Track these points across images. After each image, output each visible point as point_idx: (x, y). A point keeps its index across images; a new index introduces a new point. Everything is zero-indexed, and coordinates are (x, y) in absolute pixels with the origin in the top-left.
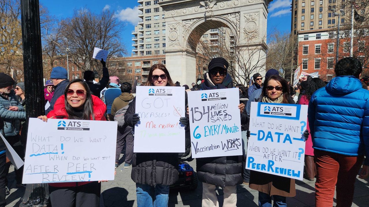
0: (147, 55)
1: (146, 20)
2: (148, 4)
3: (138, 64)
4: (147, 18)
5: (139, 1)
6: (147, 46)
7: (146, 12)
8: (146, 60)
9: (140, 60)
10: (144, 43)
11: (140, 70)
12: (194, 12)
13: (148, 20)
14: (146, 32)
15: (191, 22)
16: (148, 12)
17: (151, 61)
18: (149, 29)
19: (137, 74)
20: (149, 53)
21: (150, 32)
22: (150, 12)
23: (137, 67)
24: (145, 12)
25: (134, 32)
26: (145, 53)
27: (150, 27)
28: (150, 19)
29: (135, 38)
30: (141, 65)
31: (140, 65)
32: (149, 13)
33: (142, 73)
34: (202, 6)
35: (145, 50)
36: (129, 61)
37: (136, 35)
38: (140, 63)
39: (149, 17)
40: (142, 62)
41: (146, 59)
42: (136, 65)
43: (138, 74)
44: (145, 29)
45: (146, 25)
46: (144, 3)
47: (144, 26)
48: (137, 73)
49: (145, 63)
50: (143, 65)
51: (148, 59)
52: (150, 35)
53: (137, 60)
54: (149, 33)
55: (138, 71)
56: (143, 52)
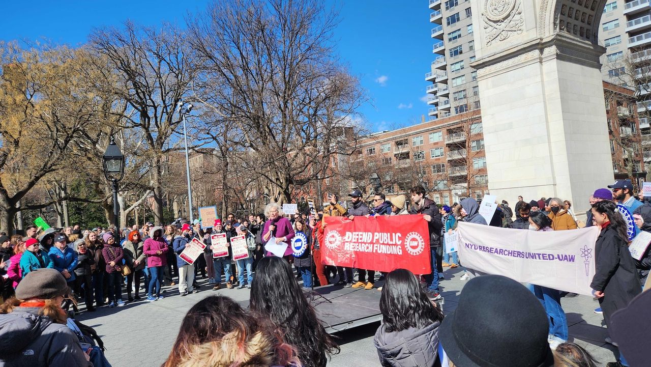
0: (458, 114)
1: (450, 40)
2: (452, 5)
3: (437, 137)
4: (451, 36)
5: (431, 6)
6: (457, 95)
7: (448, 24)
8: (453, 124)
9: (439, 128)
10: (451, 91)
11: (443, 150)
13: (455, 38)
14: (452, 65)
16: (453, 21)
17: (466, 125)
18: (459, 58)
19: (436, 160)
20: (462, 108)
21: (462, 64)
22: (458, 20)
23: (435, 144)
24: (446, 24)
25: (430, 75)
26: (453, 110)
27: (461, 53)
28: (460, 36)
30: (444, 139)
31: (441, 139)
32: (457, 23)
33: (446, 156)
35: (453, 104)
36: (417, 133)
38: (441, 134)
39: (455, 31)
40: (445, 130)
41: (452, 122)
42: (432, 141)
43: (439, 159)
44: (449, 60)
45: (450, 50)
46: (443, 7)
47: (447, 53)
48: (435, 158)
49: (450, 132)
50: (447, 137)
51: (457, 123)
52: (461, 71)
53: (433, 129)
54: (458, 66)
55: (438, 152)
56: (448, 109)
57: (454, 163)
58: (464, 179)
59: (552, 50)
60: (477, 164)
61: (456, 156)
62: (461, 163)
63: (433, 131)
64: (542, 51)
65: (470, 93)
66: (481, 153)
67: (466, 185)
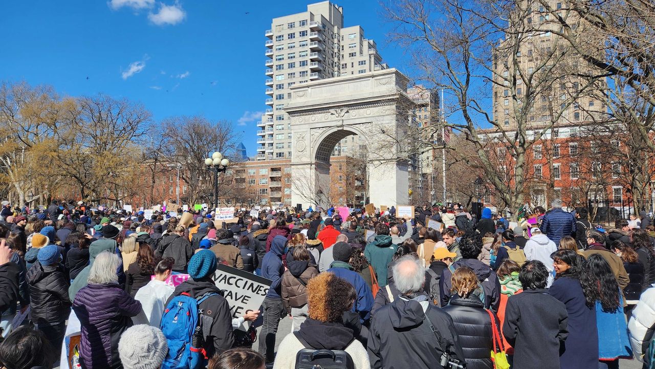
0: (278, 158)
1: (277, 109)
2: (280, 88)
3: (264, 172)
4: (278, 107)
5: (267, 84)
6: (278, 145)
7: (277, 99)
8: (275, 165)
9: (267, 166)
10: (274, 142)
11: (267, 180)
12: (323, 120)
13: (280, 109)
14: (277, 125)
15: (321, 131)
16: (280, 98)
17: (282, 168)
18: (281, 122)
19: (262, 186)
20: (280, 155)
21: (283, 126)
22: (283, 98)
23: (263, 176)
24: (275, 99)
25: (261, 123)
26: (275, 154)
27: (283, 119)
29: (261, 140)
31: (267, 173)
32: (282, 100)
33: (269, 184)
34: (332, 114)
35: (276, 151)
36: (252, 167)
37: (263, 128)
38: (267, 170)
39: (280, 105)
40: (270, 168)
42: (261, 174)
43: (264, 186)
44: (275, 122)
45: (277, 116)
46: (274, 87)
47: (275, 117)
48: (262, 184)
49: (273, 170)
50: (270, 172)
51: (278, 165)
52: (282, 130)
54: (280, 127)
55: (264, 181)
56: (272, 153)
57: (273, 189)
58: (279, 199)
59: (314, 166)
60: (287, 191)
61: (275, 185)
62: (278, 189)
63: (263, 167)
64: (311, 165)
65: (286, 145)
66: (289, 186)
67: (279, 203)
